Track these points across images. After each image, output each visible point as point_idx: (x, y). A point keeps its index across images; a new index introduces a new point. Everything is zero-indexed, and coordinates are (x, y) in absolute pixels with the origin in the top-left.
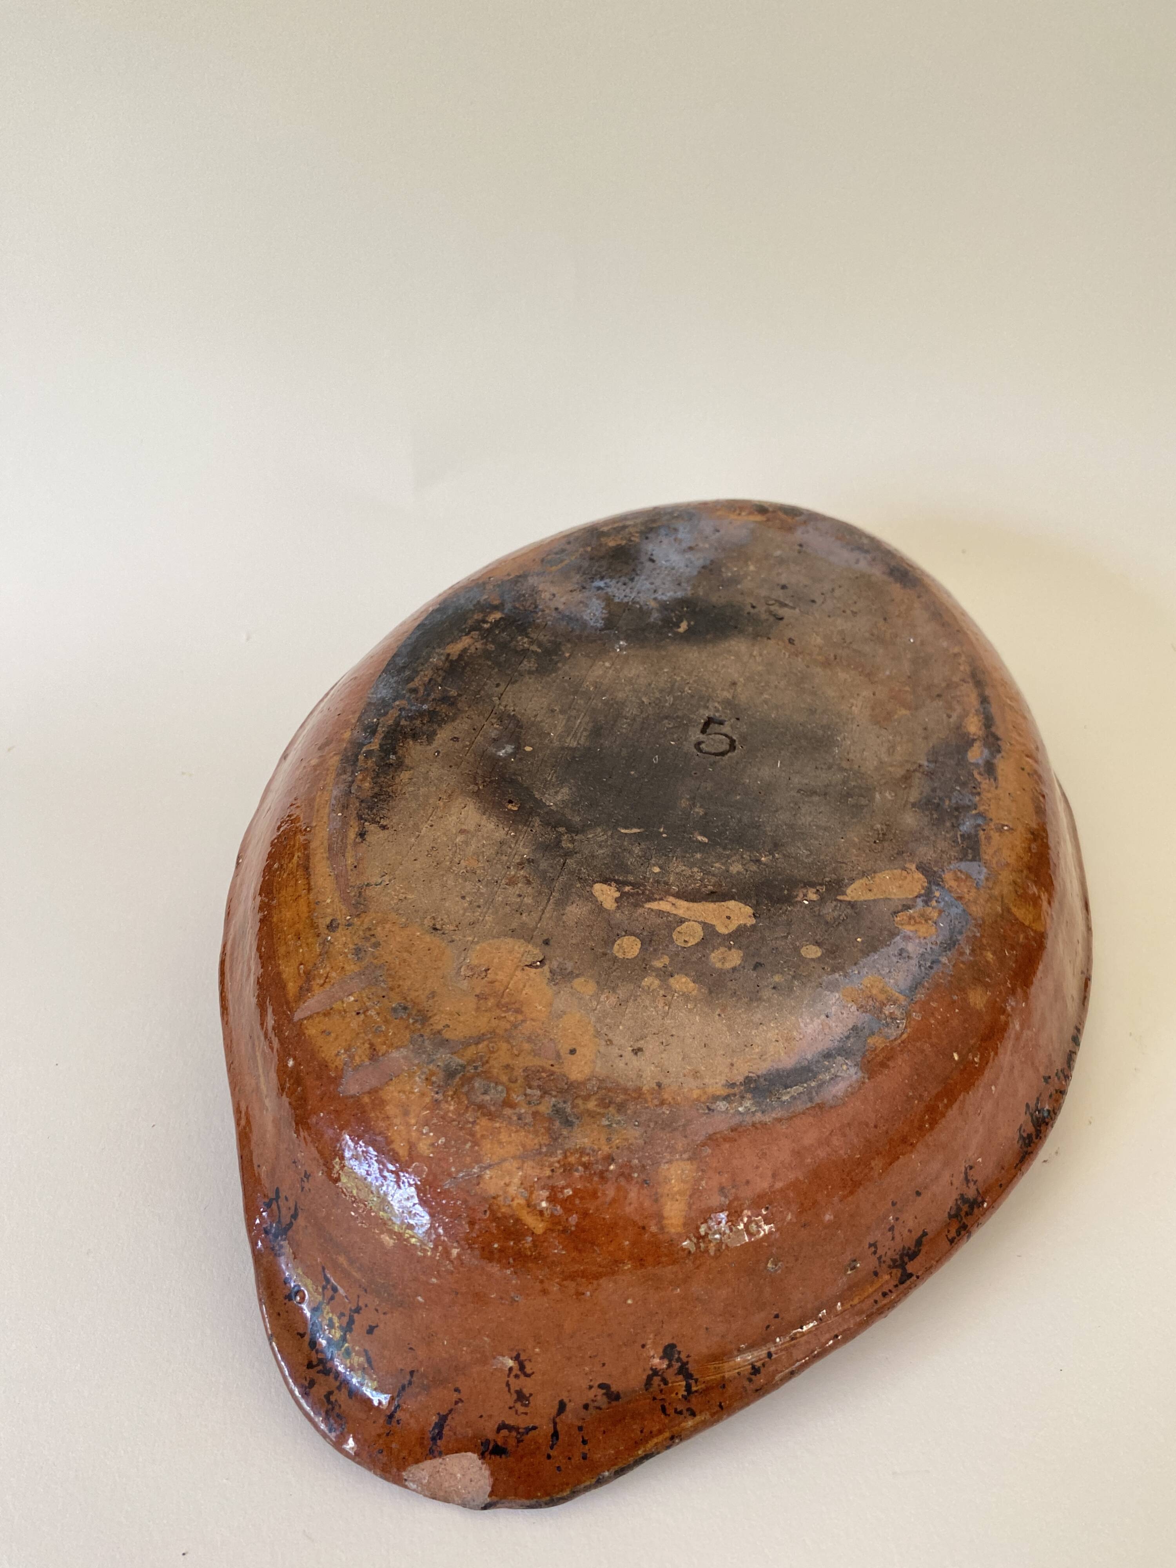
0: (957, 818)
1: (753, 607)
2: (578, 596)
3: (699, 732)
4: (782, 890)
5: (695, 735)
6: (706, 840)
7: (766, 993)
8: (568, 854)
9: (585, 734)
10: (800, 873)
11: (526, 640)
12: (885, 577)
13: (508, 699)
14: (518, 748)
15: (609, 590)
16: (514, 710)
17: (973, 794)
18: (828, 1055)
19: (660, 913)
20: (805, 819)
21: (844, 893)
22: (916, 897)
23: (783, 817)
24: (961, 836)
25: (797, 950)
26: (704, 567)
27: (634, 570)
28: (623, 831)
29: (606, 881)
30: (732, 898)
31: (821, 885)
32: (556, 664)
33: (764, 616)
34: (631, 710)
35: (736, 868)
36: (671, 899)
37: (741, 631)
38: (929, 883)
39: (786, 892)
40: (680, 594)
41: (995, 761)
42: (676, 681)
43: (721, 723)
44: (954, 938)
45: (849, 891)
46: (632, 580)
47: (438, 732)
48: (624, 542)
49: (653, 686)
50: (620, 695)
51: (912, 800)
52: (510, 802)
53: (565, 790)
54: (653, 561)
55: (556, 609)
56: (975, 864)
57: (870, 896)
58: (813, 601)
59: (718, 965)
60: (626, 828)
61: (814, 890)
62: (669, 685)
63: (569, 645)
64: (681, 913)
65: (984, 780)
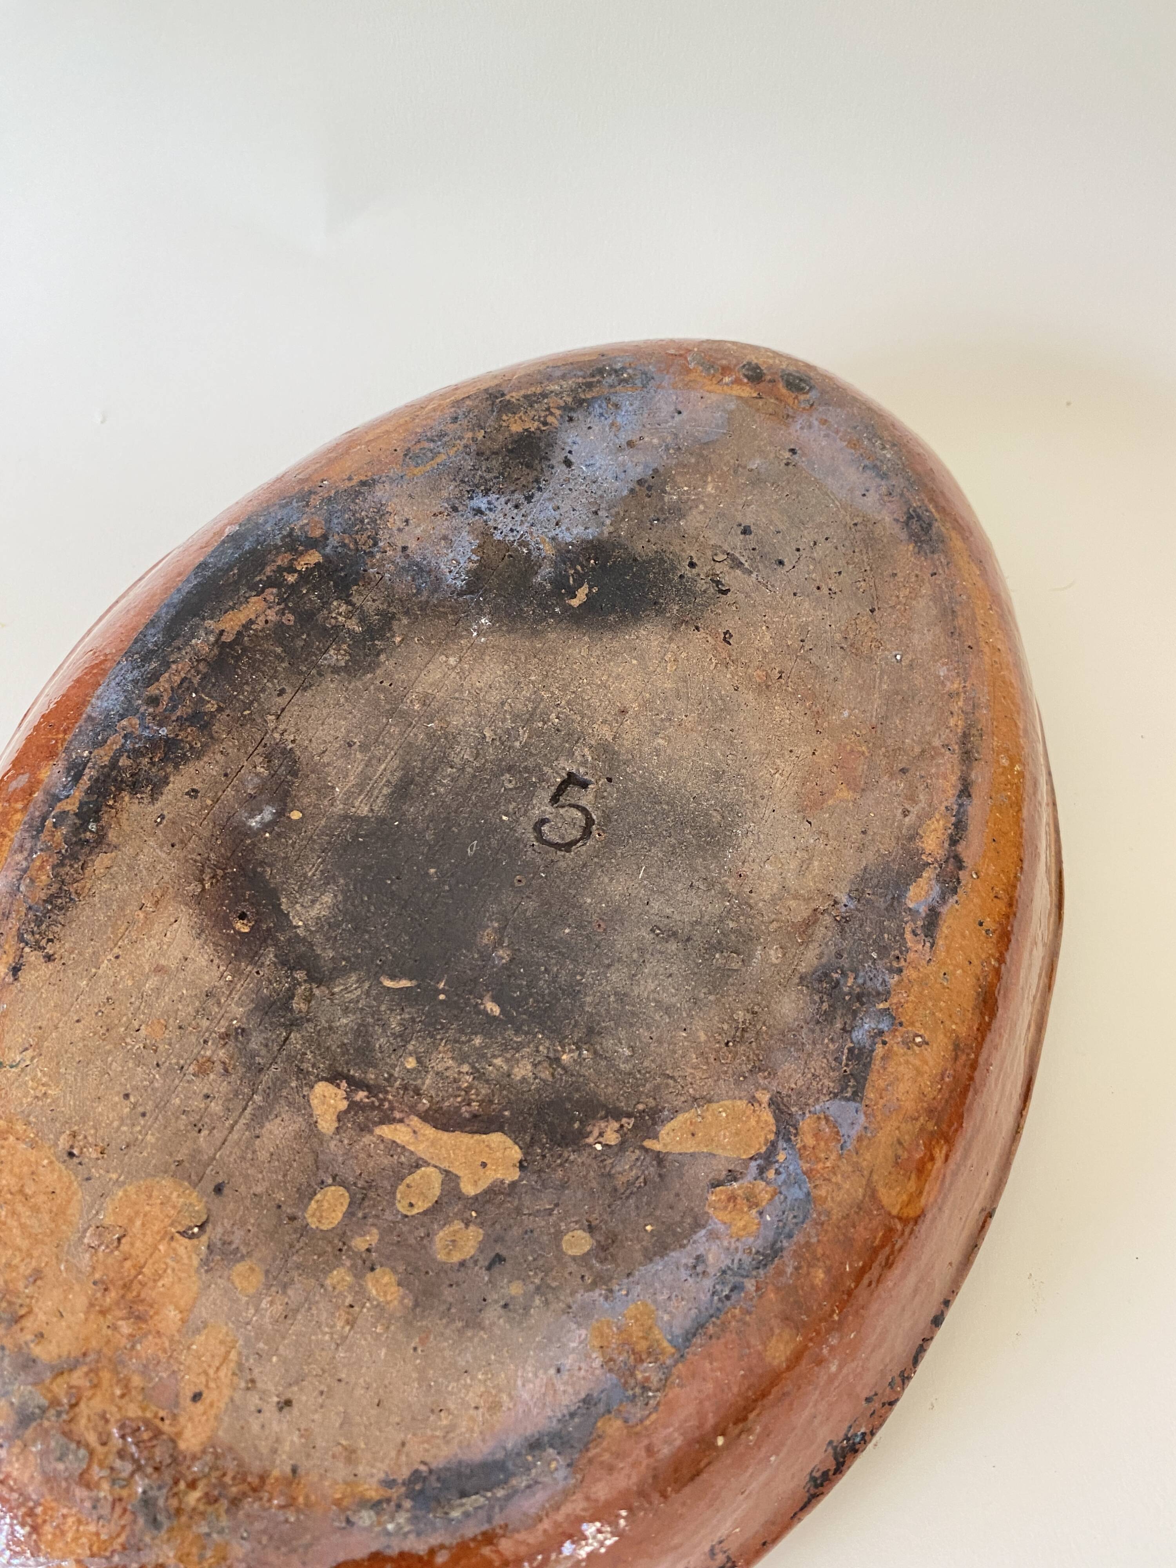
0: (855, 1013)
1: (692, 565)
2: (443, 525)
3: (547, 801)
4: (573, 1119)
5: (541, 806)
6: (496, 1010)
7: (492, 1314)
8: (294, 1024)
9: (386, 791)
10: (606, 1090)
11: (343, 608)
12: (897, 529)
13: (288, 721)
14: (281, 813)
15: (491, 515)
16: (293, 741)
17: (891, 970)
18: (535, 1445)
19: (393, 1147)
20: (646, 987)
21: (656, 1137)
22: (751, 1159)
23: (616, 977)
24: (850, 1050)
25: (558, 1236)
26: (640, 482)
27: (537, 481)
28: (388, 983)
29: (334, 1078)
30: (501, 1129)
31: (629, 1115)
32: (378, 655)
33: (702, 585)
34: (463, 753)
35: (523, 1070)
36: (415, 1121)
37: (660, 612)
38: (777, 1133)
39: (576, 1125)
40: (591, 533)
41: (944, 910)
42: (542, 699)
43: (584, 785)
44: (779, 1245)
45: (664, 1131)
46: (529, 499)
47: (172, 779)
48: (533, 426)
49: (506, 707)
50: (456, 721)
51: (803, 969)
52: (242, 916)
53: (327, 898)
54: (568, 463)
55: (404, 548)
56: (853, 1105)
57: (690, 1147)
58: (781, 563)
59: (441, 1257)
60: (393, 977)
61: (616, 1125)
62: (530, 705)
63: (405, 621)
64: (421, 1150)
65: (915, 946)
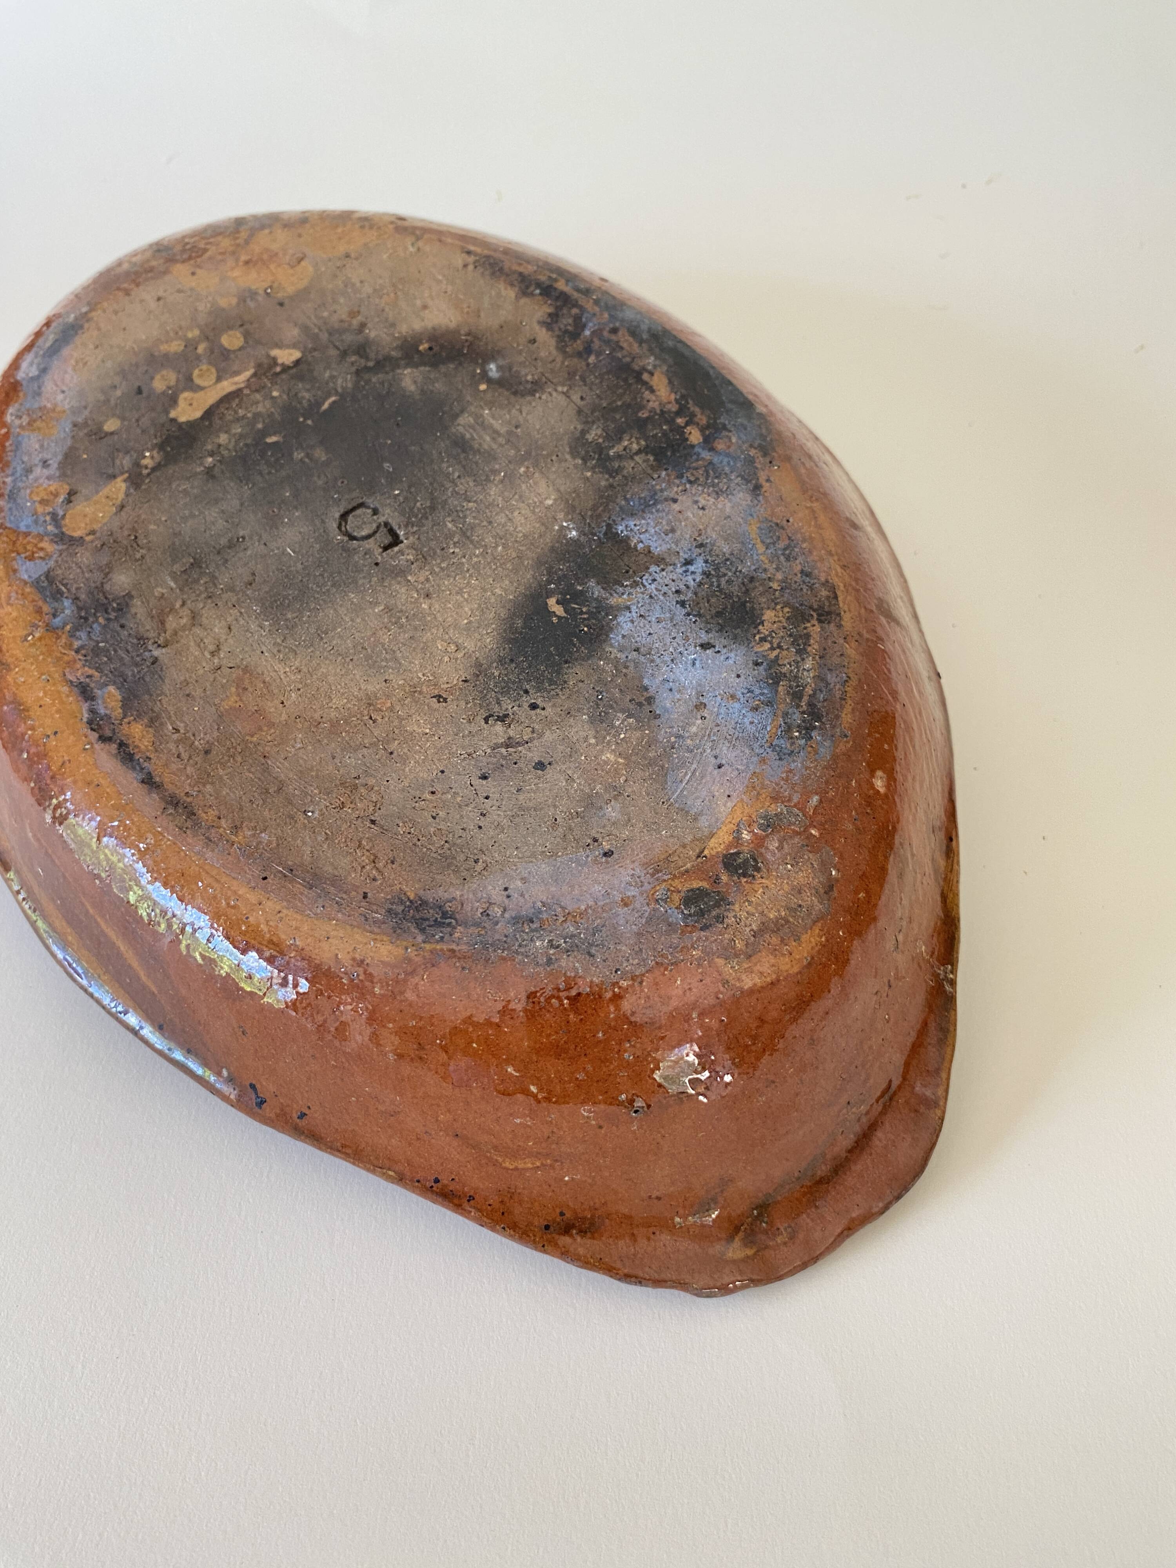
0: (80, 609)
1: (534, 707)
2: (686, 533)
3: (390, 521)
4: (172, 449)
5: (389, 515)
6: (269, 440)
7: (117, 380)
8: (344, 354)
9: (468, 436)
10: (173, 470)
11: (635, 447)
14: (490, 381)
15: (680, 570)
16: (540, 398)
17: (82, 647)
18: (44, 371)
19: (237, 373)
20: (212, 514)
21: (125, 481)
22: (65, 515)
23: (232, 503)
24: (62, 594)
25: (123, 419)
26: (650, 700)
27: (699, 615)
28: (333, 399)
29: (297, 363)
30: (202, 418)
31: (149, 474)
32: (583, 459)
33: (508, 705)
34: (466, 484)
35: (223, 438)
36: (242, 385)
37: (501, 661)
38: (63, 533)
39: (169, 449)
40: (616, 638)
42: (476, 548)
43: (386, 548)
44: (12, 501)
45: (123, 486)
46: (682, 604)
47: (550, 333)
48: (764, 630)
49: (485, 523)
50: (493, 491)
51: (137, 602)
52: (430, 349)
53: (412, 388)
54: (705, 646)
55: (675, 501)
56: (35, 576)
57: (103, 493)
58: (484, 777)
59: (164, 372)
60: (334, 402)
61: (150, 466)
62: (475, 538)
63: (603, 483)
64: (225, 383)
65: (80, 672)
